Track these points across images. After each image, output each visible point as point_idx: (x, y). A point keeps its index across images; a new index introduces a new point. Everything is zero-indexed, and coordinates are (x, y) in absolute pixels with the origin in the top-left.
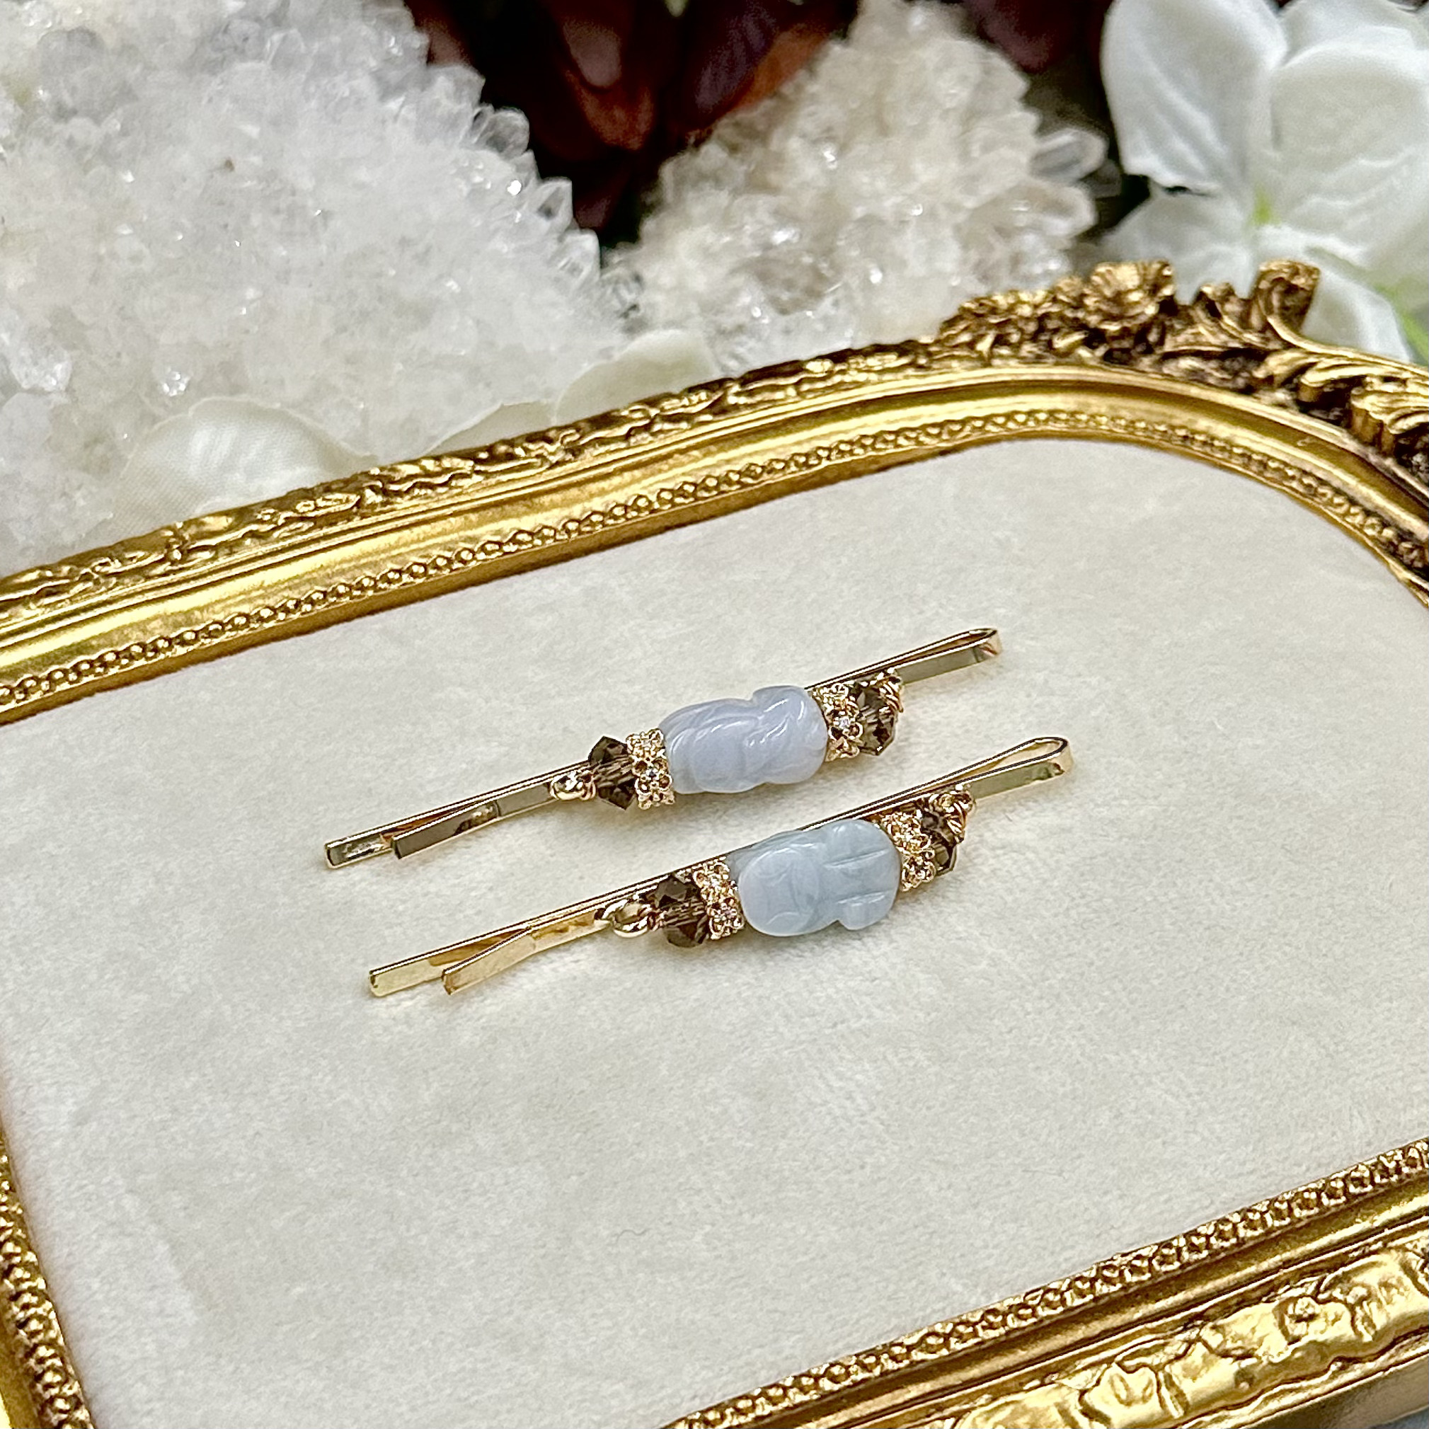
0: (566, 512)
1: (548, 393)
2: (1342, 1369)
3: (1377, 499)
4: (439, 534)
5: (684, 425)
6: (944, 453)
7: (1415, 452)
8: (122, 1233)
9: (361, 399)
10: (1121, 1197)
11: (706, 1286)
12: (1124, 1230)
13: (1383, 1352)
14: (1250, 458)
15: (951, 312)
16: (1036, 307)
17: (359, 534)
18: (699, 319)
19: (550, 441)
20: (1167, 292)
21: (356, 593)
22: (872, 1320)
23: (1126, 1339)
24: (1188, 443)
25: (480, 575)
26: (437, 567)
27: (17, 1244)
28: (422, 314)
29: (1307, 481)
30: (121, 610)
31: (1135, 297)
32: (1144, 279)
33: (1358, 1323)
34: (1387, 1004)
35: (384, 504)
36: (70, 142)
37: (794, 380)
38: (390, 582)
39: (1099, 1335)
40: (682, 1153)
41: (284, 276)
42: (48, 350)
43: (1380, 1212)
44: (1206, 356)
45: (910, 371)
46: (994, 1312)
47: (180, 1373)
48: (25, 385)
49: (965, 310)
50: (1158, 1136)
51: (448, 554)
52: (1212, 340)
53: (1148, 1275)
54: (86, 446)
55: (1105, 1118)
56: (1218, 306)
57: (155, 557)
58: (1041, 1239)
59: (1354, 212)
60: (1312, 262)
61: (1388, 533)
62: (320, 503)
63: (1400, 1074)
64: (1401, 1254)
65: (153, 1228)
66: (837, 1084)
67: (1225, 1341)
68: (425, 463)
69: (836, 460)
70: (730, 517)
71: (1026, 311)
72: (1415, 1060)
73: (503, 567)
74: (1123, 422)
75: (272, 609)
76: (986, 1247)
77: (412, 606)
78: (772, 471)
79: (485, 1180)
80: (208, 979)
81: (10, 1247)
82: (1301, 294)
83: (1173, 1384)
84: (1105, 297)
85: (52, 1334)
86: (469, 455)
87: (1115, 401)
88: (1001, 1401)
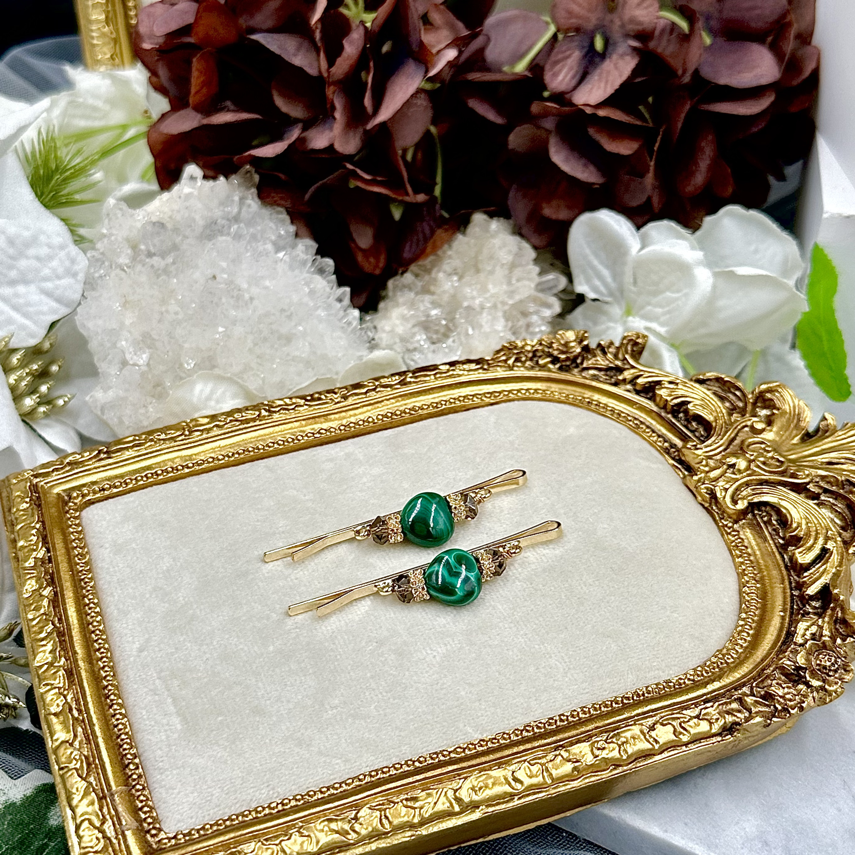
0: (340, 422)
1: (337, 373)
2: (615, 769)
3: (664, 431)
4: (290, 429)
5: (388, 389)
6: (492, 404)
7: (680, 413)
8: (155, 694)
9: (262, 373)
10: (536, 700)
11: (374, 725)
12: (536, 712)
13: (630, 763)
14: (614, 412)
15: (500, 347)
16: (533, 346)
17: (258, 428)
18: (400, 344)
19: (336, 393)
20: (585, 343)
21: (256, 451)
22: (437, 741)
23: (532, 753)
24: (590, 405)
25: (305, 446)
26: (288, 442)
27: (115, 696)
28: (288, 339)
29: (636, 422)
30: (165, 454)
31: (572, 344)
32: (577, 337)
33: (621, 752)
34: (646, 631)
35: (269, 416)
36: (152, 266)
37: (434, 372)
38: (270, 447)
39: (521, 751)
40: (369, 675)
41: (234, 322)
42: (140, 349)
43: (634, 710)
44: (600, 370)
45: (480, 371)
46: (483, 740)
47: (174, 747)
48: (131, 362)
49: (504, 346)
50: (552, 677)
51: (293, 437)
52: (603, 363)
53: (543, 730)
54: (154, 387)
55: (532, 669)
56: (606, 350)
57: (179, 433)
58: (504, 714)
59: (664, 314)
60: (646, 333)
61: (666, 444)
62: (244, 414)
63: (648, 658)
64: (640, 727)
65: (166, 693)
66: (429, 652)
67: (569, 755)
68: (285, 400)
69: (448, 406)
70: (405, 427)
71: (528, 348)
72: (655, 653)
73: (315, 443)
74: (564, 395)
75: (223, 456)
76: (482, 716)
77: (278, 457)
78: (423, 409)
79: (293, 681)
80: (191, 599)
81: (112, 697)
82: (640, 346)
83: (548, 771)
84: (561, 344)
85: (127, 730)
86: (303, 398)
87: (562, 386)
88: (482, 773)
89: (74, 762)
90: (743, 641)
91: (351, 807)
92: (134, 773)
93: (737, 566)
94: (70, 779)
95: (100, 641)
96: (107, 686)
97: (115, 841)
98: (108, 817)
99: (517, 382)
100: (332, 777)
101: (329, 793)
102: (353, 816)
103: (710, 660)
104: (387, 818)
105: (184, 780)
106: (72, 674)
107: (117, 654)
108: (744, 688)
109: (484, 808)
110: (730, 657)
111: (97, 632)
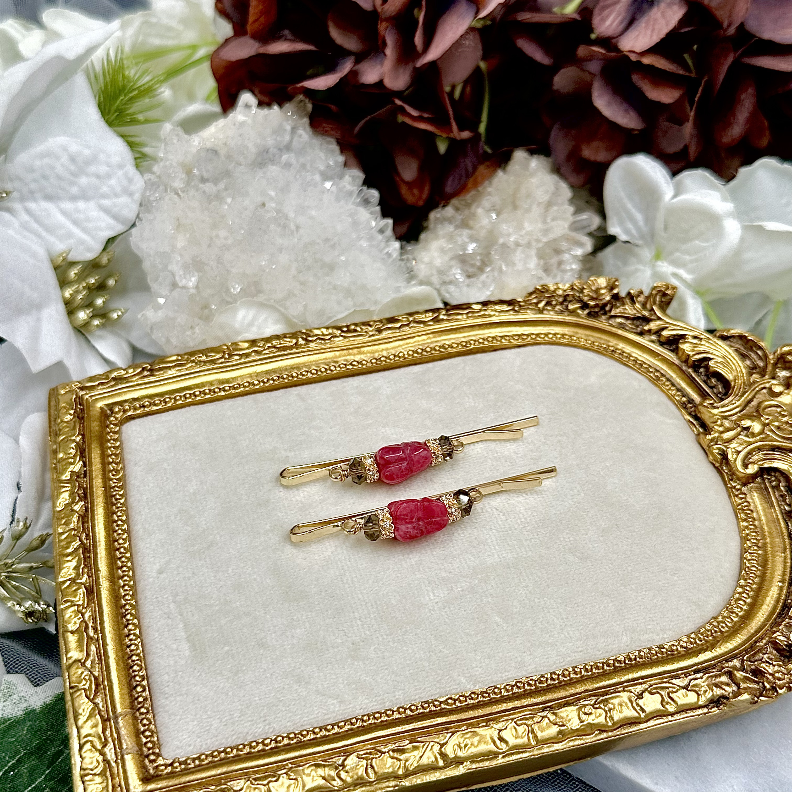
0: (372, 355)
1: (376, 303)
2: (600, 734)
3: (683, 385)
5: (422, 325)
6: (519, 346)
7: (700, 368)
8: (168, 617)
9: (305, 300)
10: (530, 654)
11: (372, 668)
12: (528, 668)
13: (615, 729)
14: (636, 362)
15: (531, 290)
16: (564, 291)
18: (436, 277)
19: (370, 326)
20: (615, 291)
21: (290, 378)
22: (430, 689)
23: (520, 712)
24: (614, 353)
25: (337, 376)
26: (321, 371)
27: (131, 615)
28: (331, 268)
29: (656, 373)
30: (204, 375)
31: (603, 291)
32: (608, 285)
33: (607, 718)
34: (644, 593)
35: (306, 344)
36: (205, 192)
37: (467, 311)
38: (303, 375)
39: (511, 709)
41: (280, 250)
42: (190, 272)
43: (625, 675)
44: (627, 318)
45: (511, 312)
46: (475, 693)
47: (180, 673)
48: (180, 285)
49: (537, 289)
50: (548, 633)
51: (326, 367)
52: (630, 312)
53: (534, 687)
54: (201, 309)
55: (529, 623)
56: (635, 299)
57: (219, 356)
58: (498, 666)
59: (692, 261)
60: (676, 284)
61: (684, 399)
62: (282, 342)
63: (644, 620)
64: (629, 694)
65: (179, 617)
67: (556, 719)
68: (322, 329)
69: (477, 345)
70: (435, 363)
71: (560, 292)
72: (651, 616)
73: (347, 374)
74: (590, 342)
75: (259, 381)
76: (477, 667)
77: (310, 385)
78: (452, 347)
79: (299, 616)
80: (213, 524)
81: (128, 617)
82: (669, 297)
83: (534, 732)
84: (592, 290)
85: (138, 651)
86: (339, 328)
87: (588, 332)
88: (469, 730)
89: (84, 682)
90: (739, 610)
91: (340, 752)
92: (141, 696)
93: (741, 530)
94: (78, 700)
95: (123, 559)
96: (125, 605)
97: (114, 764)
98: (110, 740)
99: (545, 326)
100: (326, 717)
101: (321, 734)
102: (340, 762)
103: (705, 627)
104: (372, 767)
105: (186, 708)
106: (93, 592)
107: (138, 572)
108: (735, 661)
109: (467, 764)
110: (724, 625)
111: (122, 550)
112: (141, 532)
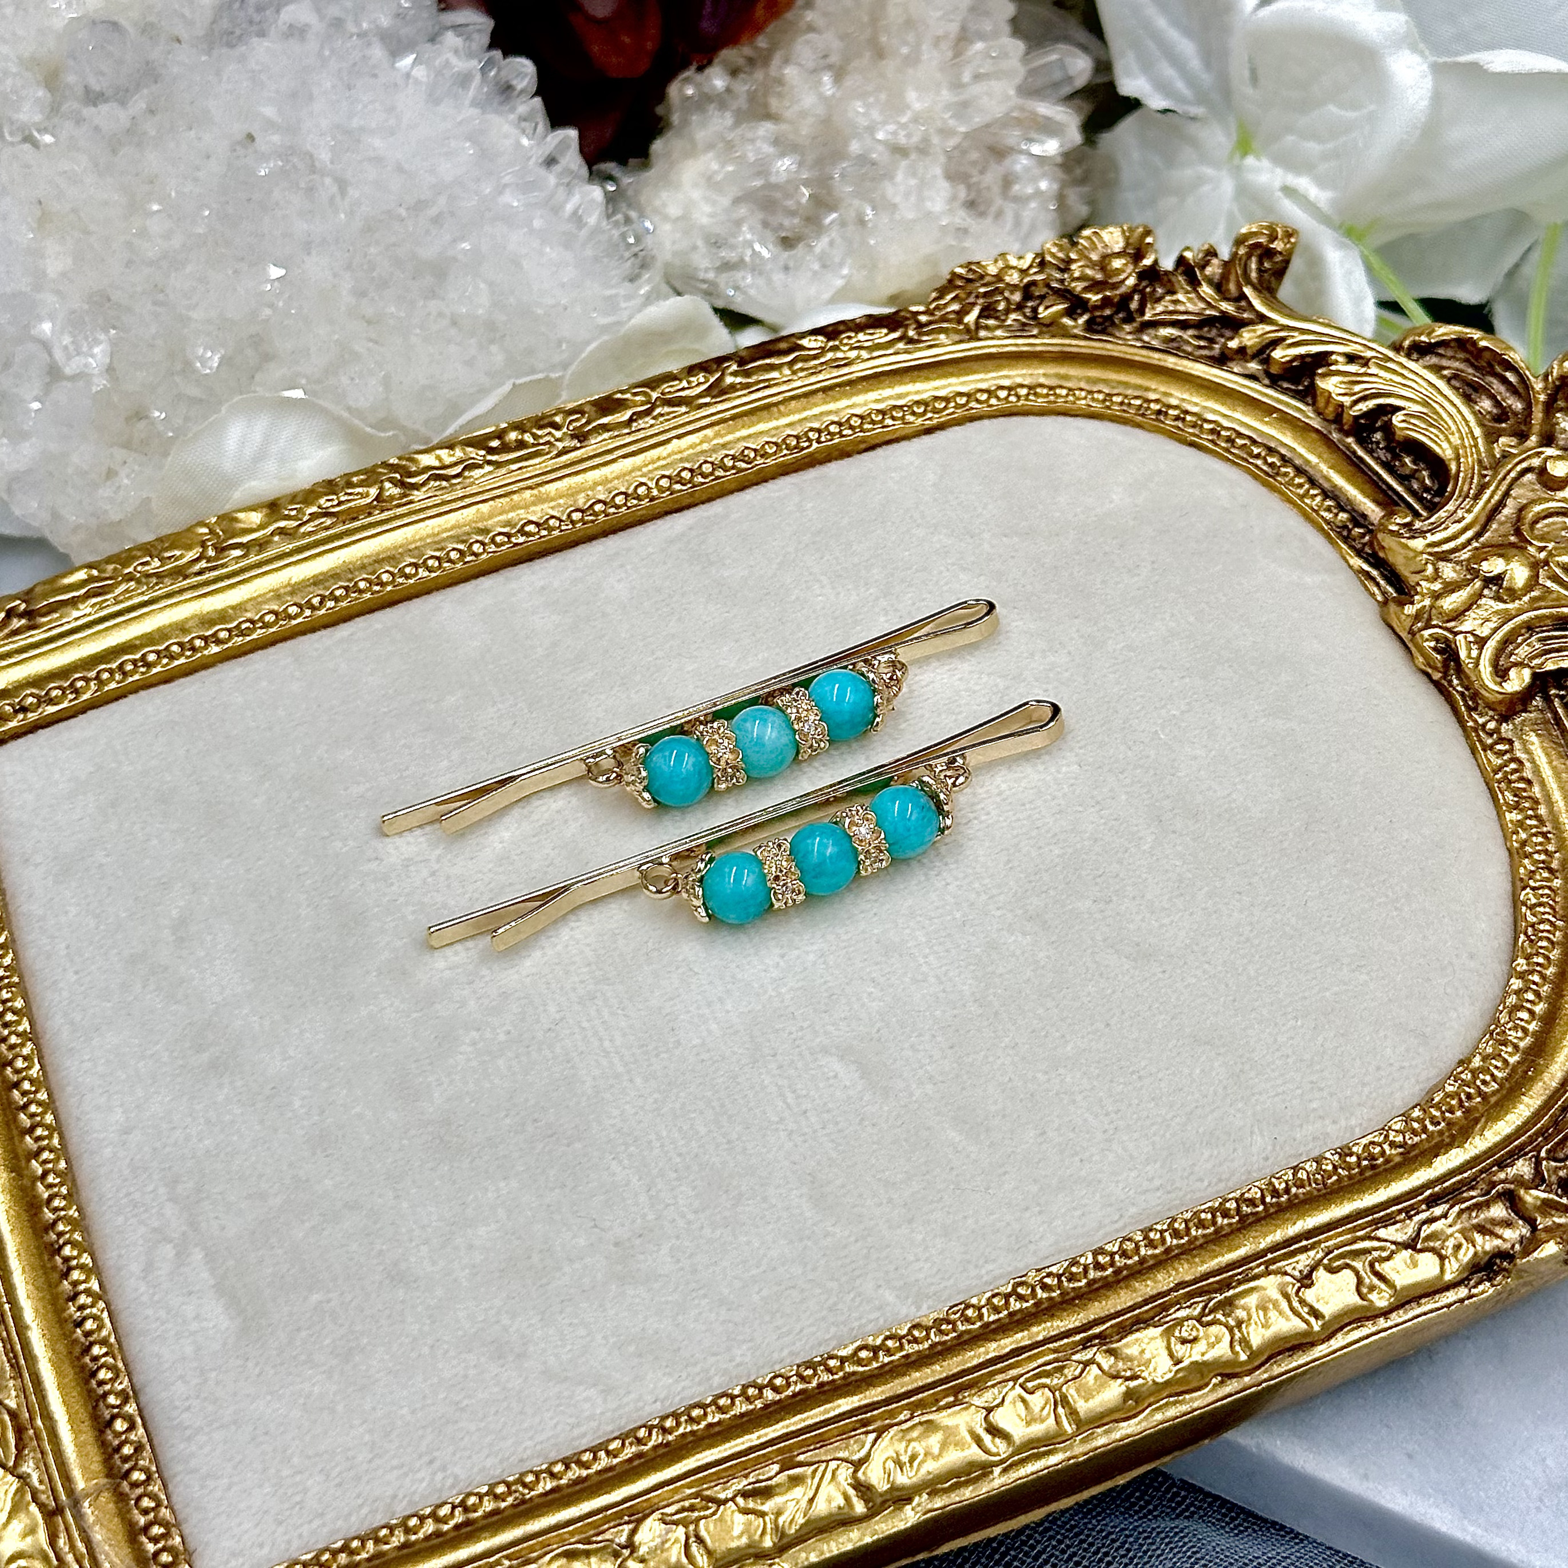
1: (560, 366)
2: (1222, 1382)
3: (1338, 480)
5: (683, 409)
6: (929, 431)
7: (1376, 430)
10: (1040, 1213)
11: (670, 1298)
12: (1042, 1245)
13: (1258, 1367)
14: (1219, 433)
15: (942, 279)
16: (1024, 272)
17: (378, 529)
19: (557, 426)
20: (1147, 262)
21: (376, 588)
22: (814, 1329)
23: (1030, 1359)
24: (1162, 418)
25: (490, 566)
26: (450, 560)
27: (74, 1247)
30: (162, 610)
31: (1117, 263)
32: (1127, 244)
33: (1236, 1344)
35: (401, 497)
36: (99, 127)
37: (789, 358)
38: (407, 576)
39: (1008, 1354)
42: (88, 334)
43: (1265, 1234)
44: (1183, 325)
45: (899, 346)
46: (920, 1325)
47: (214, 1374)
48: (68, 371)
49: (954, 274)
50: (1076, 1154)
51: (461, 547)
52: (1190, 307)
53: (1057, 1292)
55: (1030, 1135)
56: (1198, 272)
57: (191, 555)
58: (965, 1253)
59: (1324, 157)
60: (1295, 221)
61: (1344, 516)
62: (342, 496)
63: (1299, 1091)
64: (1278, 1279)
67: (1117, 1363)
68: (439, 452)
69: (826, 442)
71: (1013, 278)
72: (1314, 1078)
73: (511, 558)
74: (1101, 397)
75: (300, 606)
76: (918, 1260)
77: (428, 599)
78: (765, 454)
81: (67, 1251)
82: (1278, 258)
83: (1068, 1403)
84: (1090, 260)
85: (104, 1333)
86: (481, 443)
87: (1094, 373)
88: (916, 1420)
90: (1520, 1034)
91: (620, 1514)
92: (127, 1441)
93: (1507, 833)
95: (33, 1108)
96: (55, 1222)
99: (987, 370)
100: (576, 1432)
101: (570, 1475)
102: (623, 1539)
103: (1443, 1089)
104: (700, 1540)
105: (238, 1457)
107: (74, 1136)
108: (1521, 1161)
109: (922, 1500)
110: (1488, 1078)
111: (26, 1085)
112: (65, 1034)
